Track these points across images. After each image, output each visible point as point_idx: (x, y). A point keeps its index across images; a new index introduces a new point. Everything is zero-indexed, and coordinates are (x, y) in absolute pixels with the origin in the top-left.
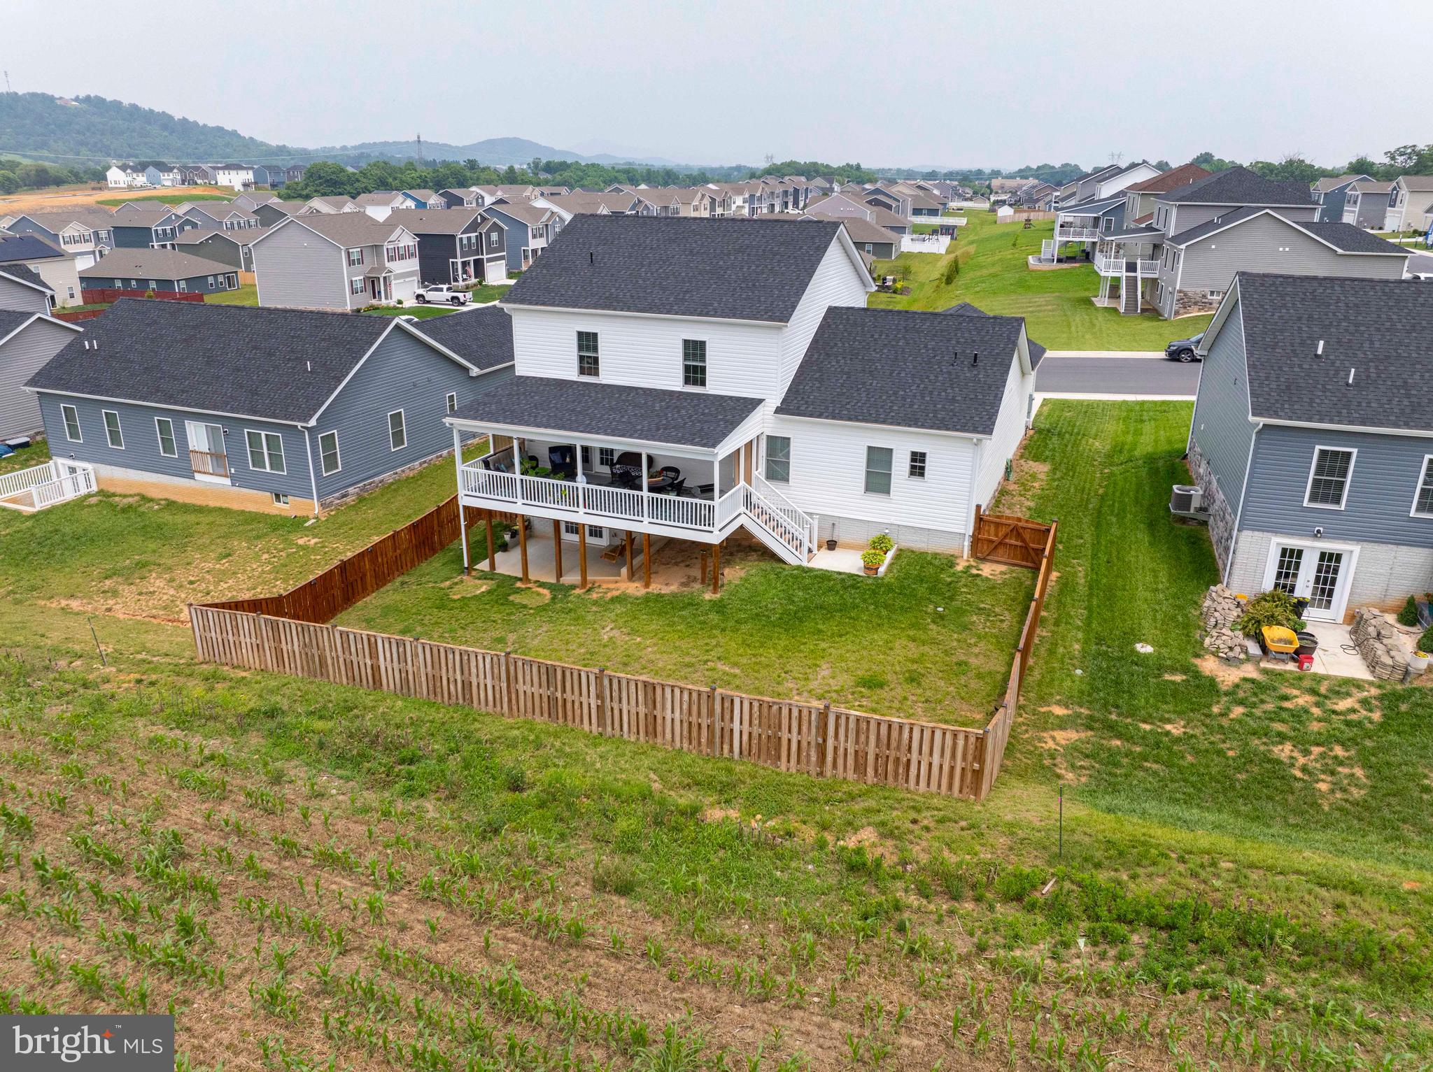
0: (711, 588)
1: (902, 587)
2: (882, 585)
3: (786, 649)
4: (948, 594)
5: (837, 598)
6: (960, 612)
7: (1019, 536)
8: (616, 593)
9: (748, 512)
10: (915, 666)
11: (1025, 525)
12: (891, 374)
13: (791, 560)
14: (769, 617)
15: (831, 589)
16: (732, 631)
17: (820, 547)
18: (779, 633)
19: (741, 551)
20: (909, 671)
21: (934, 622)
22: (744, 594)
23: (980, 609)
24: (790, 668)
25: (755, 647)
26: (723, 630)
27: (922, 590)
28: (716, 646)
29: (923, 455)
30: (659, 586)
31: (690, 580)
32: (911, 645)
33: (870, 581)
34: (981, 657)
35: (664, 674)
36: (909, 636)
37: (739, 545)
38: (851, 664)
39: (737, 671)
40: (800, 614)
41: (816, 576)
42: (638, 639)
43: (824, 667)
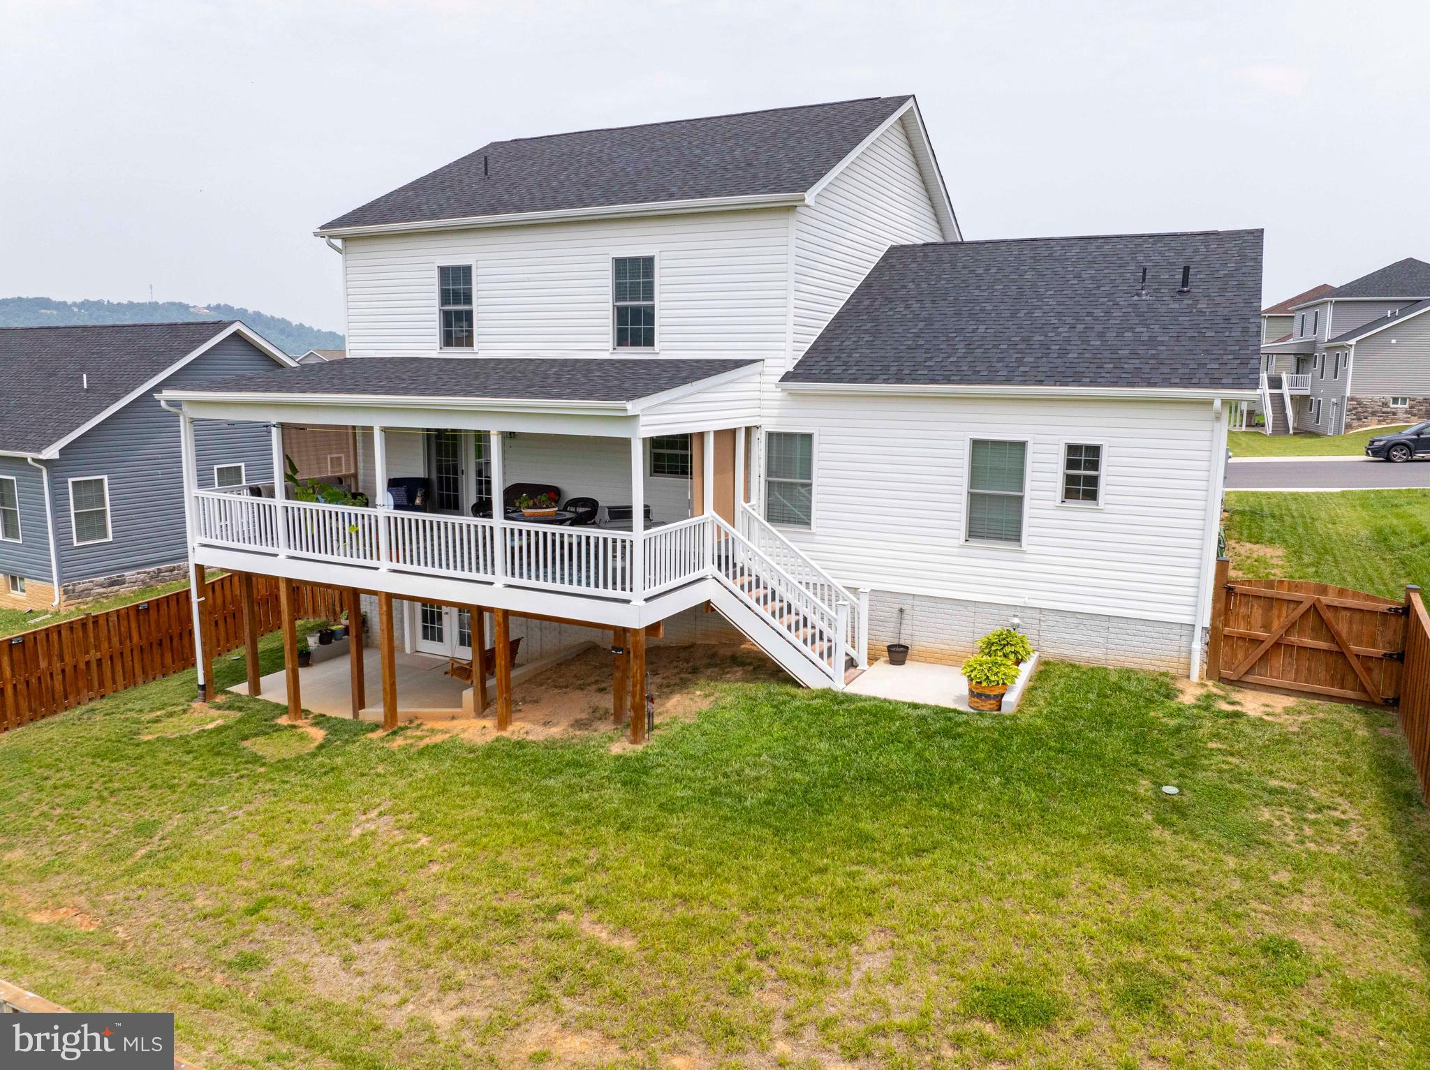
0: (629, 732)
1: (1063, 735)
2: (1016, 730)
3: (772, 884)
4: (1178, 755)
5: (909, 758)
6: (1223, 798)
7: (1323, 626)
8: (438, 739)
9: (721, 576)
10: (1138, 954)
11: (1337, 601)
12: (1014, 315)
13: (812, 678)
14: (740, 798)
15: (894, 738)
16: (646, 830)
17: (872, 659)
18: (762, 840)
19: (716, 666)
20: (1122, 967)
21: (1162, 822)
22: (698, 745)
23: (1271, 791)
24: (775, 944)
25: (691, 875)
26: (625, 827)
27: (1114, 744)
28: (594, 868)
29: (1095, 450)
30: (528, 726)
31: (597, 715)
32: (1116, 885)
33: (986, 722)
34: (1327, 928)
35: (435, 941)
36: (1103, 859)
37: (714, 655)
38: (949, 939)
39: (627, 944)
40: (818, 793)
41: (862, 711)
42: (424, 841)
43: (870, 945)
